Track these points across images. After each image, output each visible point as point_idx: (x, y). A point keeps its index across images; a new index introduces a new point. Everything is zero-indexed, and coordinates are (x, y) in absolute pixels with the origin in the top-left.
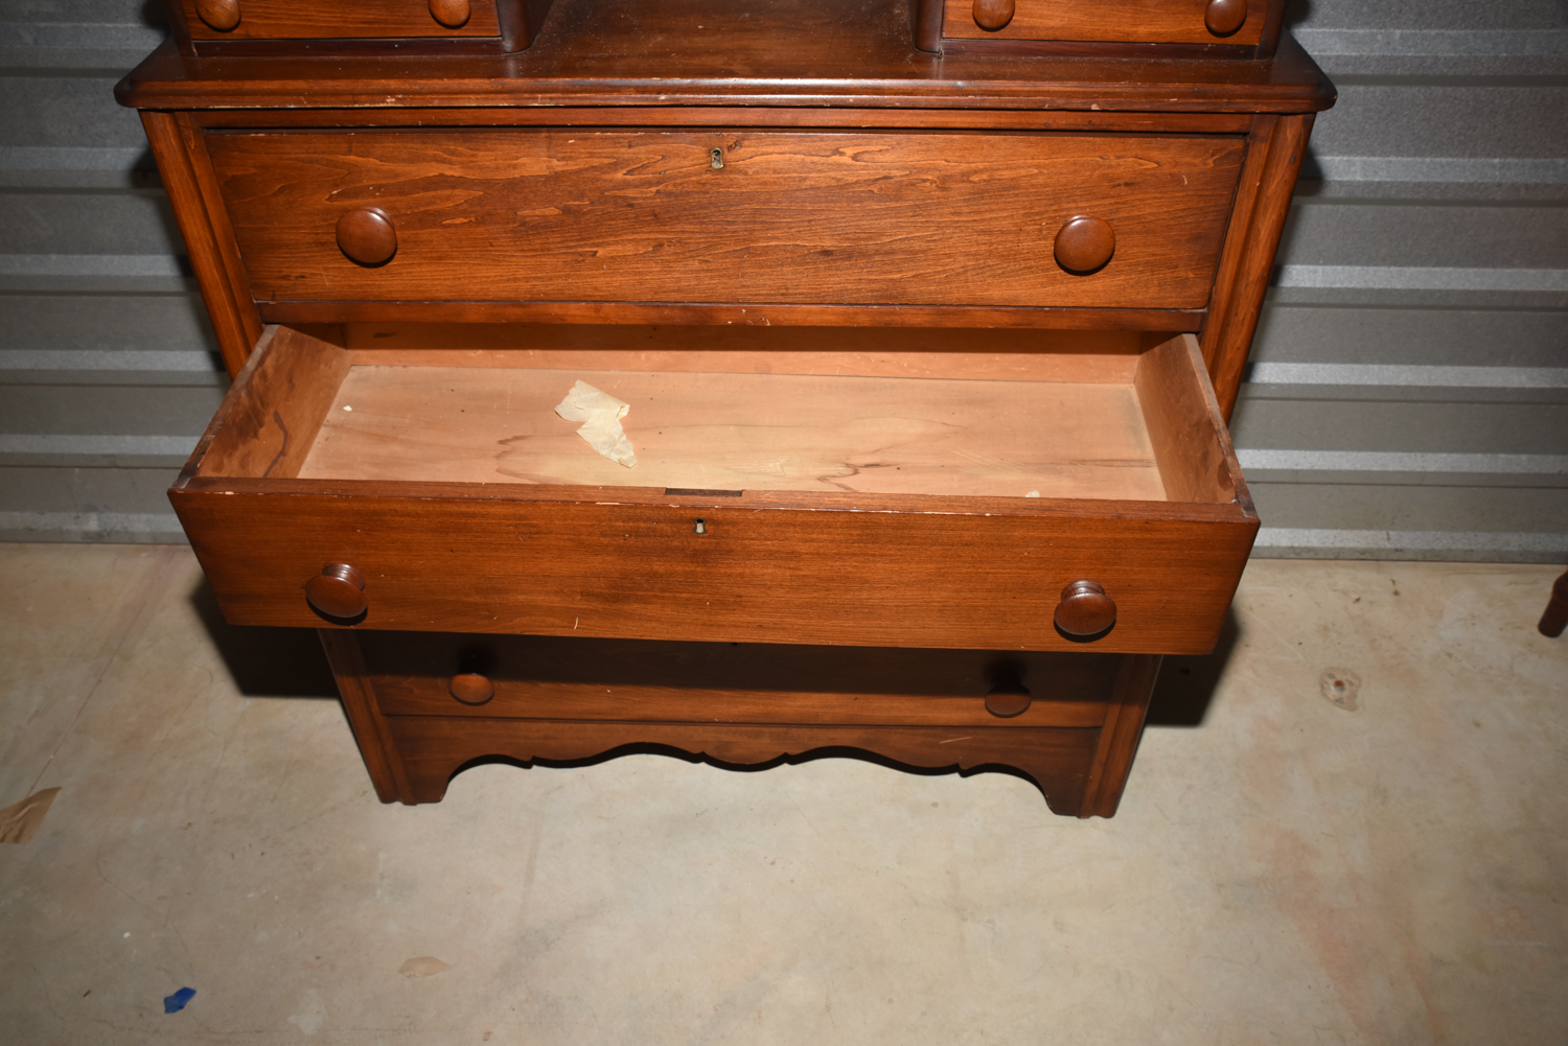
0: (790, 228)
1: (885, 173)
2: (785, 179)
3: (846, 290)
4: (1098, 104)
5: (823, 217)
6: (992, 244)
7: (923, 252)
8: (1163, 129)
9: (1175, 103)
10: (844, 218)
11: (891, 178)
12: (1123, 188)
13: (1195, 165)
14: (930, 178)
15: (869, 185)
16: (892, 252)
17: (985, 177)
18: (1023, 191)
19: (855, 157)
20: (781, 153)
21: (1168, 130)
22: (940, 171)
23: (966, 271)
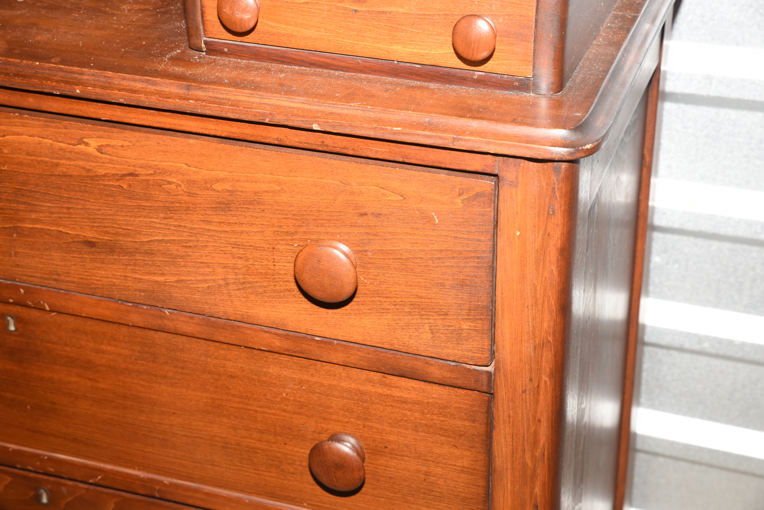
0: (52, 213)
1: (131, 169)
2: (39, 162)
3: (114, 285)
4: (319, 125)
5: (80, 207)
6: (248, 260)
7: (182, 257)
8: (401, 160)
9: (399, 133)
10: (99, 210)
11: (137, 175)
12: (370, 217)
13: (443, 204)
14: (174, 180)
15: (118, 180)
16: (150, 253)
17: (227, 186)
18: (269, 207)
19: (99, 149)
20: (30, 136)
21: (406, 161)
22: (183, 174)
23: (227, 284)
